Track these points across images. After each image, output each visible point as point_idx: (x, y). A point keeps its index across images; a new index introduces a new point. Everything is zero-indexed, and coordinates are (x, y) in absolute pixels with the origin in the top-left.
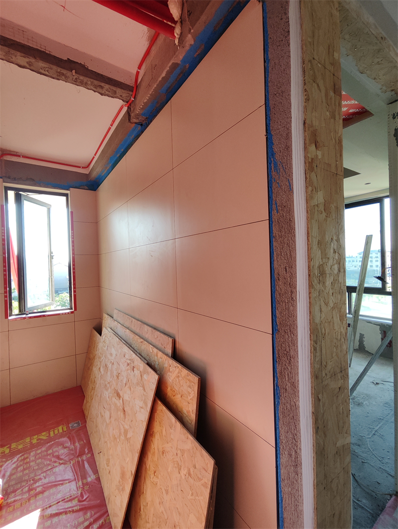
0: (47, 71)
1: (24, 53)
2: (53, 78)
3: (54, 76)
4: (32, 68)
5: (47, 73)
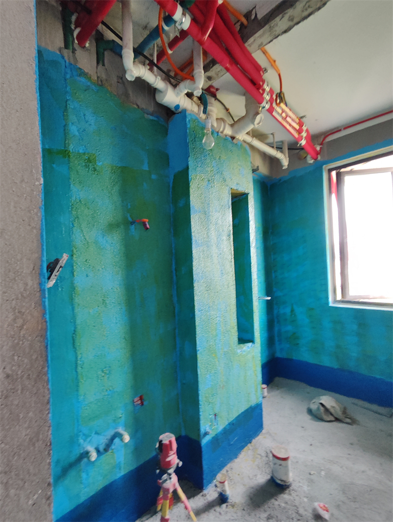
0: (309, 7)
1: (281, 14)
2: (319, 8)
3: (318, 6)
4: (296, 20)
5: (310, 10)
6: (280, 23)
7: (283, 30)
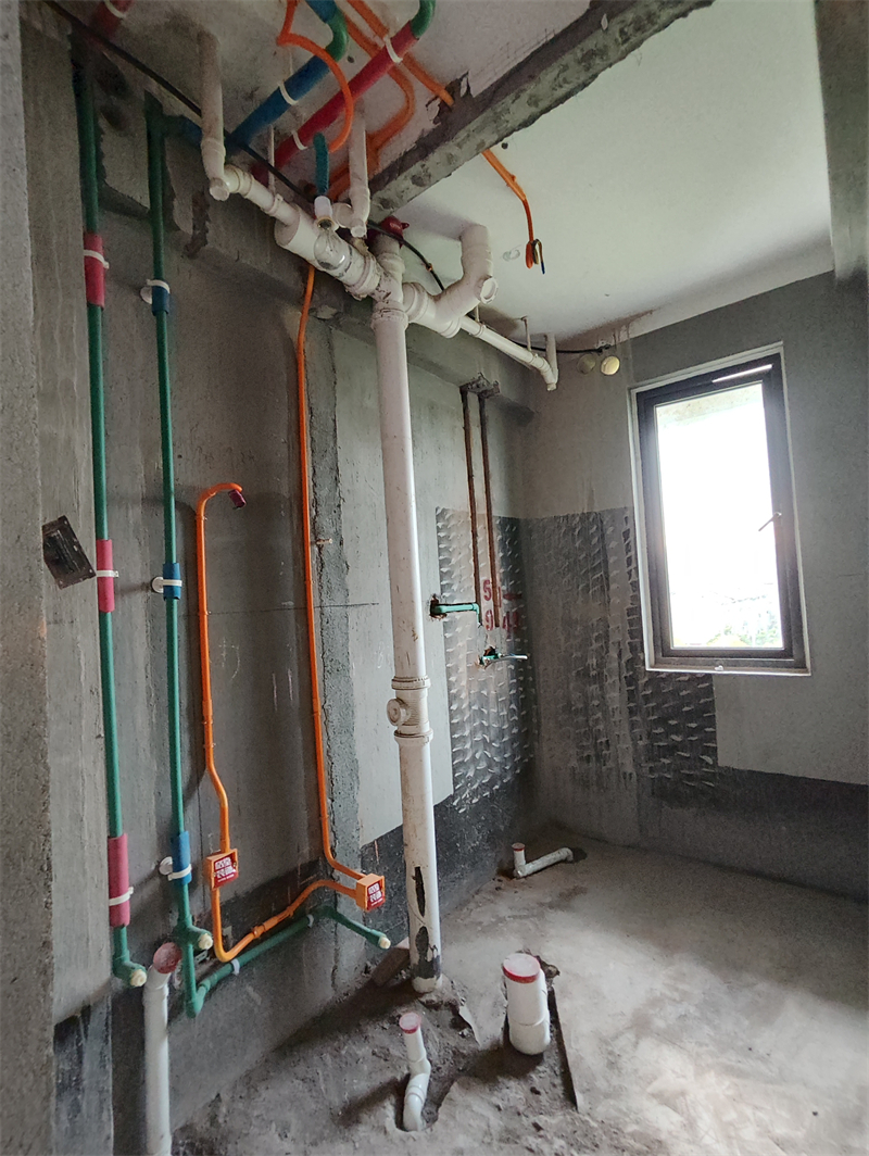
6: (513, 108)
7: (521, 121)
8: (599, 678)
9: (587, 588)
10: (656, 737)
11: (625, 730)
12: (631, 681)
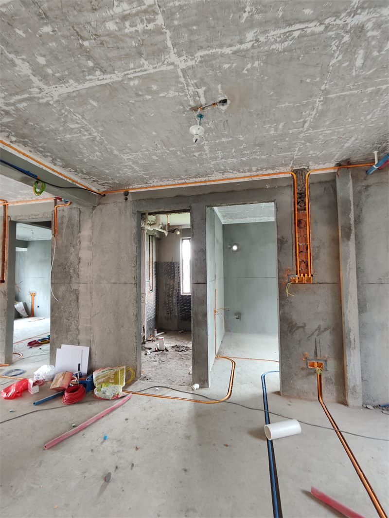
8: (172, 296)
9: (170, 278)
10: (182, 308)
11: (176, 307)
12: (178, 297)
